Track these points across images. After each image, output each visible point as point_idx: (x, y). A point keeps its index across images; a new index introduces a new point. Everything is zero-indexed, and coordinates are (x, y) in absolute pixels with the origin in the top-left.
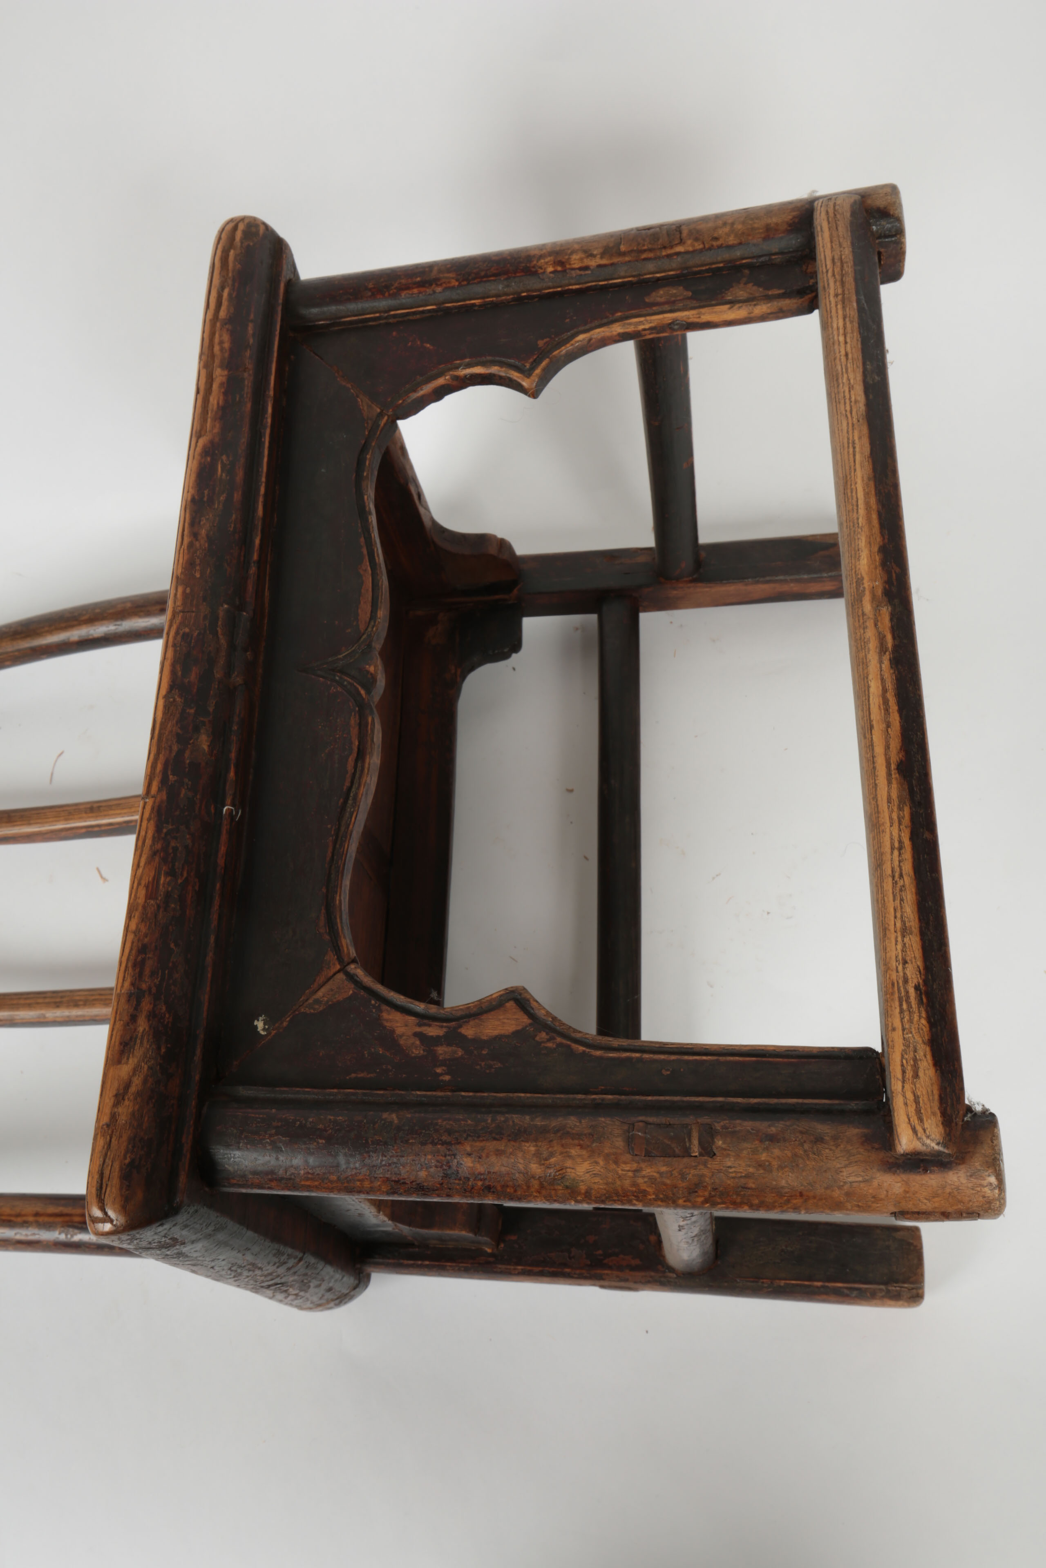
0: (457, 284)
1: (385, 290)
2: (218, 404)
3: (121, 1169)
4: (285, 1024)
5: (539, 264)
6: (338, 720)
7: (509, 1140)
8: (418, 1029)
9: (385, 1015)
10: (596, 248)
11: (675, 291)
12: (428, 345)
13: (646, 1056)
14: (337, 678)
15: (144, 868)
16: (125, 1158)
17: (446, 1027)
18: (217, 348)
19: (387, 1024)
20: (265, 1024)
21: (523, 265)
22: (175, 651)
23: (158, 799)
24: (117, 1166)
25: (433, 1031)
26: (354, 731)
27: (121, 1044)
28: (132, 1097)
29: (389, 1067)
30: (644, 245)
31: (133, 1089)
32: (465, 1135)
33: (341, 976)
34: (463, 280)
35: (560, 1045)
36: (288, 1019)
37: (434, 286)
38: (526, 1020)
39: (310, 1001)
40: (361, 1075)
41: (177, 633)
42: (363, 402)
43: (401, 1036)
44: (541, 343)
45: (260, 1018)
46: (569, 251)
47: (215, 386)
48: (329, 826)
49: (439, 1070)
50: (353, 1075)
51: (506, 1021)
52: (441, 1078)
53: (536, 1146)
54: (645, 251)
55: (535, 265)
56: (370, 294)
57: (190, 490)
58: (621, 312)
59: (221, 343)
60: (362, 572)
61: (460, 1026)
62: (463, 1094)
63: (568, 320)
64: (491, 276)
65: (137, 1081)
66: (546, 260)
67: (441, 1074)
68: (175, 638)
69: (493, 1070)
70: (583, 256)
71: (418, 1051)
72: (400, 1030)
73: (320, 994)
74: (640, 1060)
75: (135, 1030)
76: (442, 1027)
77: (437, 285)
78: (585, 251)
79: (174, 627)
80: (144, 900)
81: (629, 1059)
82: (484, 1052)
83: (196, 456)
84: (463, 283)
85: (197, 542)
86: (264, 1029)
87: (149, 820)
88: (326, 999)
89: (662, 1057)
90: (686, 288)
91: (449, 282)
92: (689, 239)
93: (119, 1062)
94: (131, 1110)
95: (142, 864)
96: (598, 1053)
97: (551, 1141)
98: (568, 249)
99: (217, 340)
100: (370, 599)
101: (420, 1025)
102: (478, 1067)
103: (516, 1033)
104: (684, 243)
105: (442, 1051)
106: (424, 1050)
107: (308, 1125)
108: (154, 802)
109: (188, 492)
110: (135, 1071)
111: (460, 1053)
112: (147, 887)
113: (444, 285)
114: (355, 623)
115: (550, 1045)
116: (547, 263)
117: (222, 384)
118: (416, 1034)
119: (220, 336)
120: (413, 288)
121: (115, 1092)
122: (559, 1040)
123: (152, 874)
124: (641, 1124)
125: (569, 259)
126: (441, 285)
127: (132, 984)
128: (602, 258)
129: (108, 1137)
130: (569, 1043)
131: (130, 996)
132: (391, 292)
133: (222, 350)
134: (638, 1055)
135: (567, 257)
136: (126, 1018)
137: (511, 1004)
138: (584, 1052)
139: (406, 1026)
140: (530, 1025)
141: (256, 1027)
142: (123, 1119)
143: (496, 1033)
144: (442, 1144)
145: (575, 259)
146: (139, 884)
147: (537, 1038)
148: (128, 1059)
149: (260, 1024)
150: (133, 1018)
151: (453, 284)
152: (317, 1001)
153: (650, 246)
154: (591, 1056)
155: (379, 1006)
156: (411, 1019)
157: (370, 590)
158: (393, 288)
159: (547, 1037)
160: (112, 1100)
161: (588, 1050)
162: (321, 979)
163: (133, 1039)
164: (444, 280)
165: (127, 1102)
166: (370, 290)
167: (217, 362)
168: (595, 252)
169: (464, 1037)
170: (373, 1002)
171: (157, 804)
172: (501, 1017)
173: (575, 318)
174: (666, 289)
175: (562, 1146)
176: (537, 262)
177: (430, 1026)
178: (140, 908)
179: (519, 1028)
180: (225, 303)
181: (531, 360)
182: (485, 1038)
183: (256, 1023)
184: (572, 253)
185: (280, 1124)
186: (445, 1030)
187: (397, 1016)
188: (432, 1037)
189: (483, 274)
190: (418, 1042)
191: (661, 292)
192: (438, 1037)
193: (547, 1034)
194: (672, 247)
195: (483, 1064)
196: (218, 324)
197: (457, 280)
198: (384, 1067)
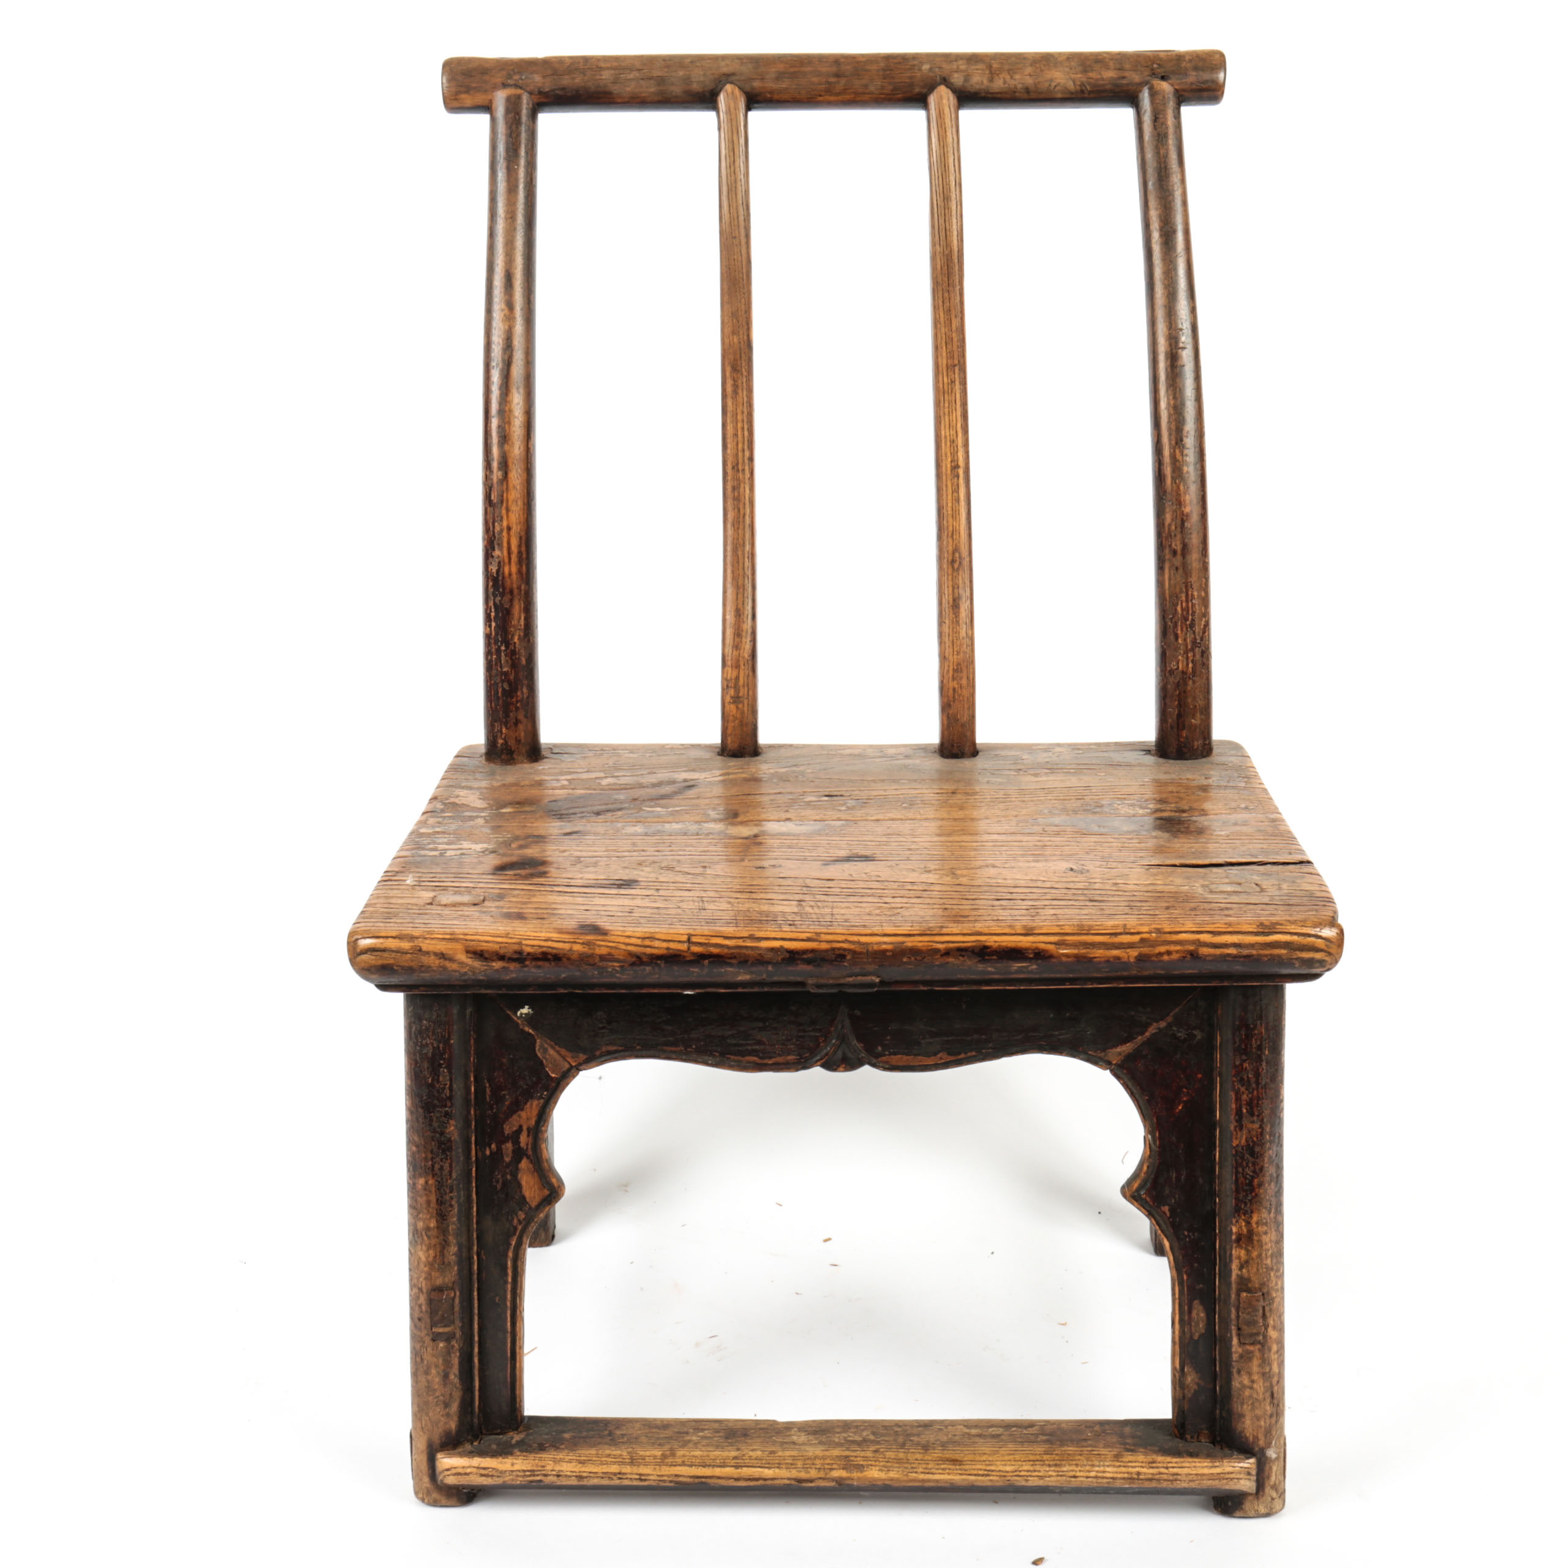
0: (1234, 1145)
1: (1239, 1078)
2: (1095, 958)
3: (390, 964)
4: (527, 1029)
5: (1241, 1221)
6: (792, 1046)
7: (437, 1210)
8: (525, 1128)
9: (535, 1103)
10: (1248, 1271)
11: (1201, 1326)
12: (1180, 1108)
13: (509, 1286)
14: (834, 1041)
15: (625, 950)
16: (397, 966)
17: (527, 1148)
18: (1162, 949)
19: (529, 1104)
20: (526, 1014)
21: (1243, 1206)
22: (827, 951)
23: (685, 954)
24: (391, 961)
25: (523, 1139)
26: (779, 1059)
27: (482, 951)
28: (442, 964)
29: (494, 1111)
30: (1243, 1313)
31: (448, 964)
32: (439, 1180)
33: (567, 1066)
34: (1236, 1151)
35: (515, 1228)
36: (531, 1031)
37: (1235, 1124)
38: (534, 1204)
39: (546, 1046)
40: (488, 1091)
41: (845, 950)
42: (1127, 1048)
43: (519, 1116)
44: (1166, 1209)
45: (530, 1010)
46: (1250, 1248)
47: (1115, 952)
48: (694, 1047)
49: (493, 1146)
50: (487, 1085)
51: (533, 1190)
52: (487, 1149)
53: (434, 1228)
54: (1238, 1313)
55: (1241, 1217)
56: (1238, 1063)
57: (997, 944)
58: (1187, 1279)
59: (1169, 953)
60: (939, 1056)
61: (528, 1157)
62: (474, 1169)
63: (1186, 1233)
64: (1236, 1176)
65: (455, 966)
66: (1244, 1228)
67: (490, 1148)
68: (839, 949)
69: (495, 1184)
70: (1242, 1260)
71: (508, 1129)
72: (523, 1114)
73: (551, 1052)
74: (506, 1282)
75: (493, 961)
76: (527, 1145)
77: (1236, 1127)
78: (1247, 1262)
79: (852, 947)
80: (598, 953)
81: (506, 1275)
82: (509, 1177)
83: (1035, 945)
84: (1234, 1150)
85: (939, 956)
86: (521, 1014)
87: (668, 949)
88: (548, 1057)
89: (509, 1296)
90: (1201, 1336)
91: (1236, 1138)
92: (1243, 1351)
93: (468, 952)
94: (432, 965)
95: (630, 948)
96: (510, 1254)
97: (438, 1237)
98: (1253, 1247)
99: (1173, 948)
100: (912, 1064)
101: (528, 1129)
102: (496, 1173)
103: (524, 1198)
104: (1240, 1346)
105: (509, 1146)
106: (508, 1134)
107: (442, 1070)
108: (683, 951)
109: (995, 942)
110: (462, 963)
111: (507, 1159)
112: (609, 954)
113: (1235, 1133)
114: (887, 1053)
115: (515, 1221)
116: (1241, 1227)
117: (1118, 958)
118: (521, 1127)
119: (1177, 952)
120: (1236, 1104)
121: (444, 952)
122: (520, 1227)
123: (621, 958)
124: (452, 1295)
125: (1242, 1248)
126: (1235, 1130)
127: (529, 954)
128: (1237, 1275)
129: (411, 952)
130: (517, 1234)
131: (520, 953)
132: (1236, 1084)
133: (1161, 954)
134: (510, 1280)
135: (1244, 1245)
136: (502, 951)
137: (546, 1192)
138: (511, 1245)
139: (527, 1119)
140: (531, 1207)
141: (523, 1007)
142: (426, 960)
143: (523, 1183)
144: (432, 1165)
145: (1240, 1253)
146: (611, 947)
147: (520, 1213)
148: (471, 958)
149: (525, 1010)
150: (502, 958)
151: (1234, 1141)
152: (545, 1050)
153: (1241, 1318)
154: (508, 1250)
155: (543, 1098)
156: (533, 1122)
157: (921, 1064)
158: (1240, 1086)
159: (521, 1219)
160: (438, 951)
161: (512, 1247)
162: (563, 1051)
163: (486, 959)
164: (1239, 1133)
165: (437, 962)
166: (1241, 1065)
167: (1145, 950)
168: (1244, 1270)
169: (520, 1161)
170: (545, 1093)
171: (682, 954)
172: (536, 1186)
173: (1188, 1239)
174: (1205, 1320)
175: (435, 1245)
176: (1243, 1220)
177: (528, 1136)
178: (591, 951)
179: (528, 1200)
180: (1218, 951)
181: (1148, 1199)
182: (519, 1176)
183: (527, 1007)
184: (1247, 1251)
185: (441, 1049)
186: (525, 1148)
187: (535, 1112)
188: (519, 1138)
189: (1240, 1170)
190: (515, 1129)
191: (1202, 1315)
192: (520, 1143)
193: (524, 1219)
194: (1239, 1335)
195: (499, 1176)
196: (1192, 948)
197: (1237, 1145)
198: (495, 1106)
